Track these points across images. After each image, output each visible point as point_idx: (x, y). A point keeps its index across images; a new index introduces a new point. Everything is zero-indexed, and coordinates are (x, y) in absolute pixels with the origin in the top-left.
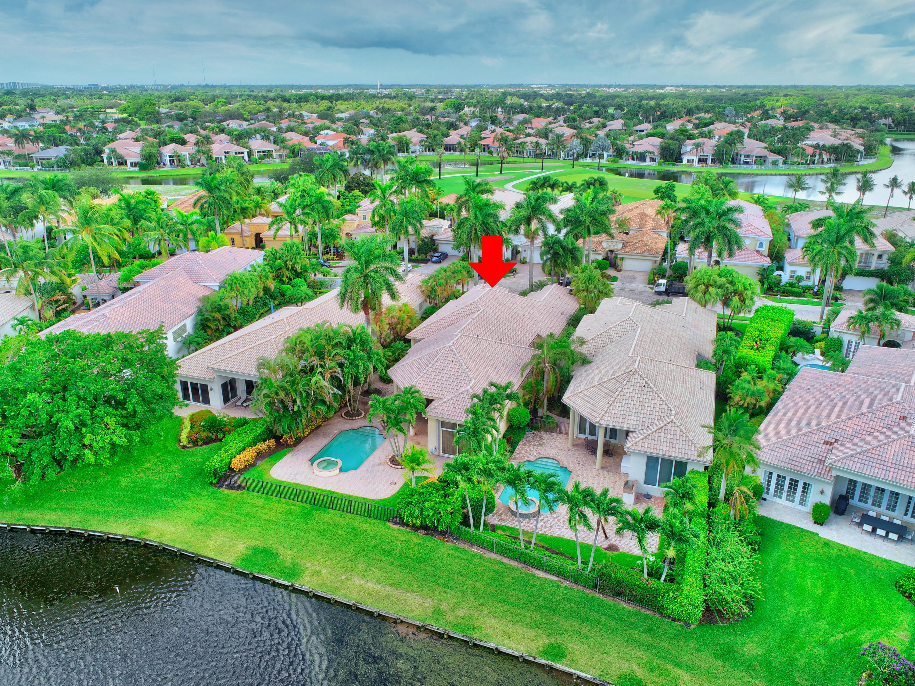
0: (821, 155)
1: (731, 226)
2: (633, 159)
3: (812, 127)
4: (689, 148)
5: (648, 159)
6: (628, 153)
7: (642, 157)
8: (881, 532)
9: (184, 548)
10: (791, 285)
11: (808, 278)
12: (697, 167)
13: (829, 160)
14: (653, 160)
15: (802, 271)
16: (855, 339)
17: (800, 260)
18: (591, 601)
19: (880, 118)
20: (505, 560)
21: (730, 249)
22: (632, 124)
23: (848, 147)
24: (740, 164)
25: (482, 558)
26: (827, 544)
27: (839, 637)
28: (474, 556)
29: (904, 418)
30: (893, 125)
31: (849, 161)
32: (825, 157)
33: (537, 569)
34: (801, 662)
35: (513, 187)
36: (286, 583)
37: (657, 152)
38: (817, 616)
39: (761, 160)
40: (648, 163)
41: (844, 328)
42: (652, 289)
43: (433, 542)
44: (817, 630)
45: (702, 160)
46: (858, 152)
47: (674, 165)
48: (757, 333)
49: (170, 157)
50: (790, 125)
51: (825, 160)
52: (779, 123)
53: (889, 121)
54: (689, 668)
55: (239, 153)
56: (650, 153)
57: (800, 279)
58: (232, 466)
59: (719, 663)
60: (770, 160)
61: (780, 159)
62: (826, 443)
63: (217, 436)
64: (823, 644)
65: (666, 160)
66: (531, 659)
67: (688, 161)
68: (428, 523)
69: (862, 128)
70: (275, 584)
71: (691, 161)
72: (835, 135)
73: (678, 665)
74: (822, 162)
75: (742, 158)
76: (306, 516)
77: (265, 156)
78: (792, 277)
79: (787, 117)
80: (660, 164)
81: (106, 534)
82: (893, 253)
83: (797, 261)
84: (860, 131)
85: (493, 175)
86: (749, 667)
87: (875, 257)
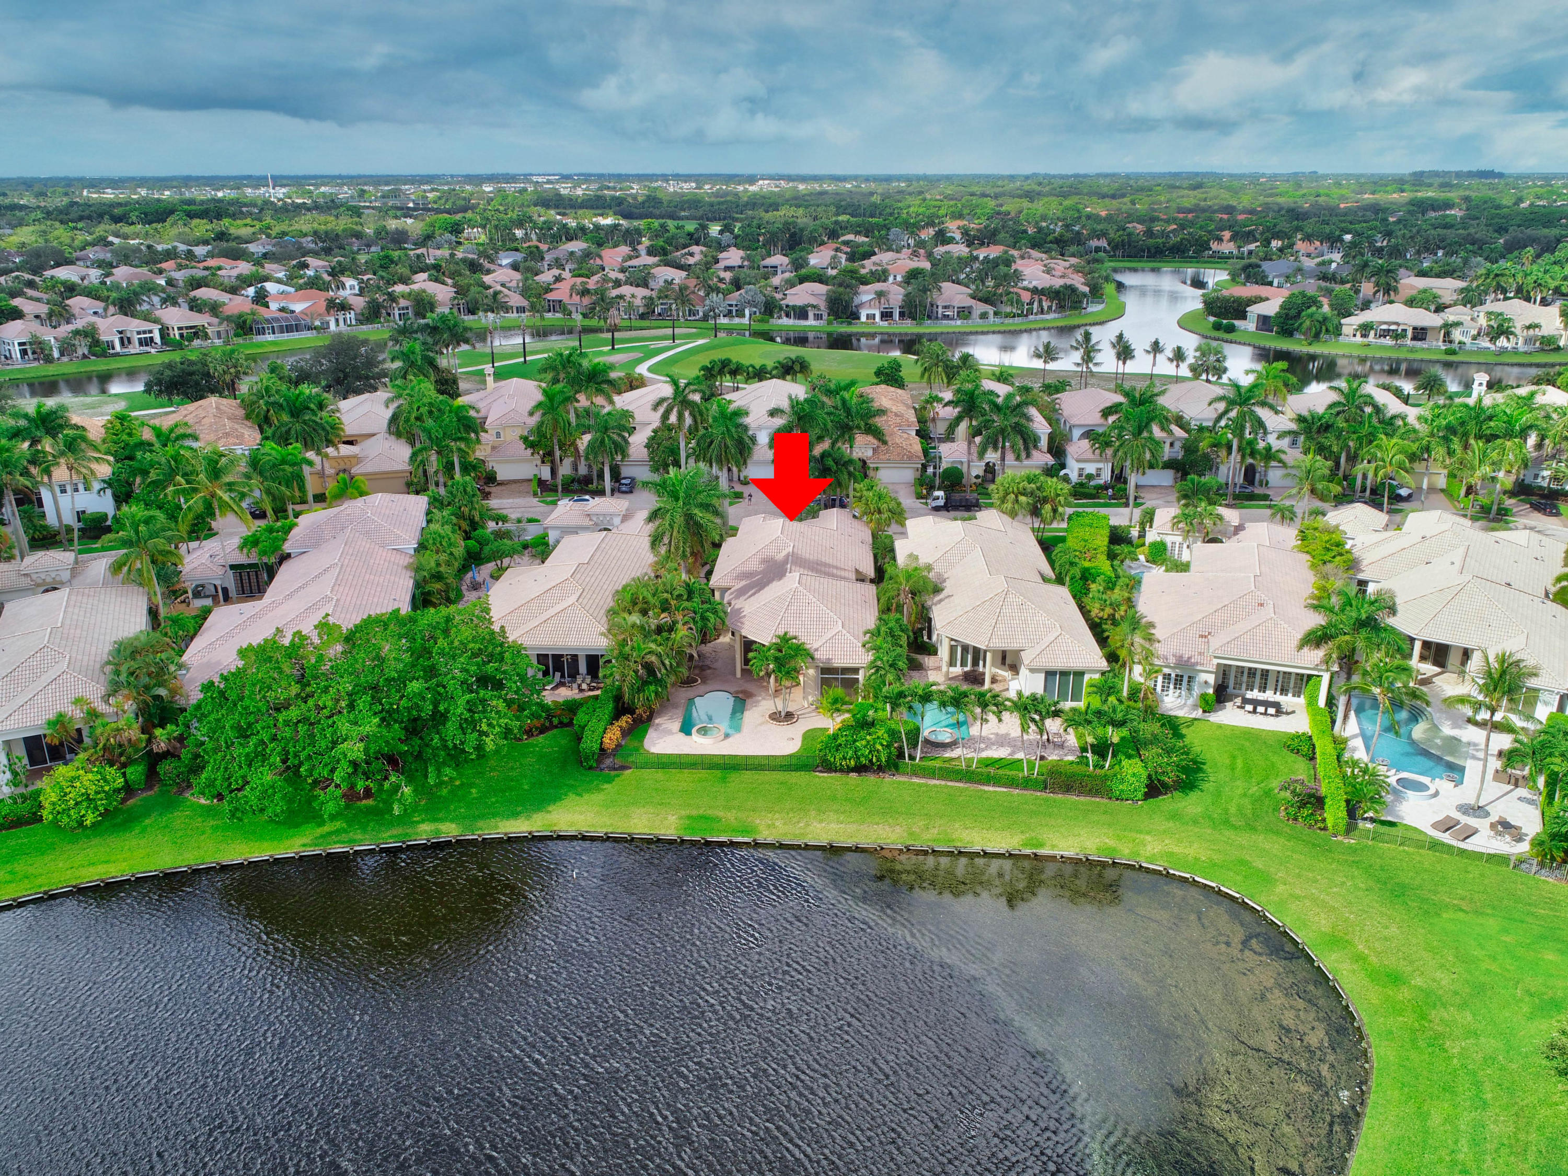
0: (1040, 301)
1: (1023, 421)
2: (788, 315)
3: (1012, 256)
4: (865, 298)
5: (811, 315)
6: (781, 309)
7: (801, 313)
8: (1261, 709)
9: (610, 830)
10: (1081, 485)
11: (1098, 475)
12: (883, 325)
13: (1050, 308)
14: (818, 317)
15: (1091, 468)
16: (1179, 539)
17: (1091, 456)
18: (1046, 800)
19: (1091, 237)
20: (950, 784)
21: (1027, 449)
22: (759, 257)
23: (1072, 289)
24: (937, 318)
25: (927, 786)
26: (1220, 726)
27: (1255, 788)
28: (919, 785)
29: (1262, 605)
30: (1108, 248)
31: (1075, 308)
32: (1045, 305)
33: (983, 784)
34: (1233, 810)
35: (649, 370)
36: (746, 840)
37: (823, 305)
38: (1234, 779)
39: (964, 313)
40: (811, 322)
41: (1167, 528)
42: (926, 504)
43: (870, 779)
44: (1238, 787)
45: (887, 315)
46: (1085, 295)
47: (850, 324)
48: (1083, 543)
49: (20, 344)
50: (982, 254)
51: (1046, 308)
52: (960, 250)
53: (1103, 243)
54: (1148, 833)
55: (145, 332)
56: (814, 307)
57: (1090, 477)
58: (606, 746)
59: (1171, 824)
60: (976, 313)
61: (990, 310)
62: (1201, 636)
63: (551, 722)
64: (1245, 795)
65: (837, 317)
66: (1017, 852)
67: (868, 316)
68: (863, 761)
69: (1073, 255)
70: (732, 844)
71: (871, 317)
72: (1048, 271)
73: (1141, 832)
74: (1042, 312)
75: (940, 310)
76: (724, 780)
77: (196, 335)
78: (1080, 475)
79: (971, 240)
80: (830, 323)
81: (506, 834)
82: (1186, 439)
83: (1084, 457)
84: (1073, 261)
85: (602, 353)
86: (1195, 822)
87: (1167, 445)
